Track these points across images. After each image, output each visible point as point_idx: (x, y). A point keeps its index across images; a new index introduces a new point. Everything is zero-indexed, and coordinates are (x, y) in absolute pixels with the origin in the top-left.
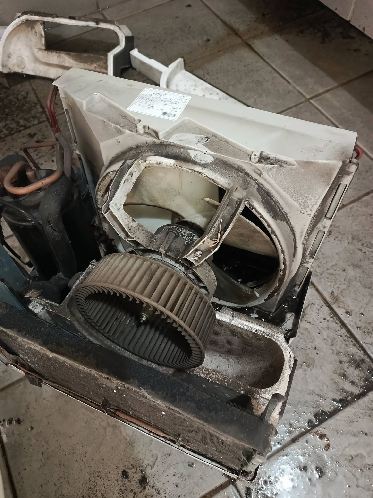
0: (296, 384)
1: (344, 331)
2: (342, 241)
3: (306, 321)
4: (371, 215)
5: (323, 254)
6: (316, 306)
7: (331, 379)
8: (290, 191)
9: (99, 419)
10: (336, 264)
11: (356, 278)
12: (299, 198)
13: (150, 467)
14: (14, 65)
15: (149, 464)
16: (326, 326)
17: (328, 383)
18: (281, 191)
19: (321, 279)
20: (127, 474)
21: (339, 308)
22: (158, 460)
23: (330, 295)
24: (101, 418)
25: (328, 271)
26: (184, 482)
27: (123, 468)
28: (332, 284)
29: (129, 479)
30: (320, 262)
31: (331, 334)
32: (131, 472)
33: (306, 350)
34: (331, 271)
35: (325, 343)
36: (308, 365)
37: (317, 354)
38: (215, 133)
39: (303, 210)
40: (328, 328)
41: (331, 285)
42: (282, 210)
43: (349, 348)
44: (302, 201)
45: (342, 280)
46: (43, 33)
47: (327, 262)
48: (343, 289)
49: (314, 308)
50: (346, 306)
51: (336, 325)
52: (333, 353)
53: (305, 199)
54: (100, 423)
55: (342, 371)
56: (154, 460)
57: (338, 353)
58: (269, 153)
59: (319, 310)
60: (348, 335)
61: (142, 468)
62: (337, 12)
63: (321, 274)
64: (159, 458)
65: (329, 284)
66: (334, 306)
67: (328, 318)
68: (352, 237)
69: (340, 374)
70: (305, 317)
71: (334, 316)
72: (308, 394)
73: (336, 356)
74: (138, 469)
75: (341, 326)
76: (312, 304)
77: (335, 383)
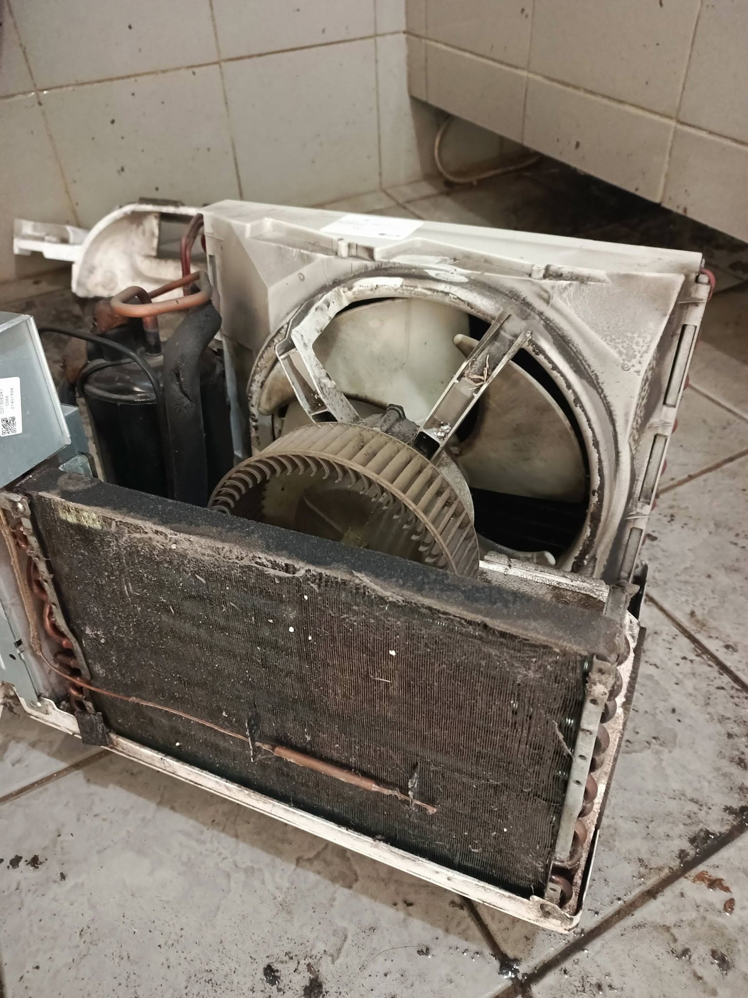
0: (643, 779)
1: (726, 679)
2: (698, 530)
3: (647, 662)
4: (744, 490)
5: (663, 551)
6: (664, 636)
7: (714, 768)
8: (600, 328)
9: (215, 855)
10: (692, 567)
11: (734, 588)
12: (617, 341)
13: (330, 958)
14: (96, 285)
15: (327, 950)
16: (689, 671)
17: (709, 777)
18: (586, 328)
19: (666, 590)
20: (276, 974)
21: (710, 640)
22: (349, 941)
23: (689, 617)
24: (220, 854)
25: (679, 578)
26: (410, 991)
27: (267, 962)
28: (690, 599)
29: (281, 986)
30: (660, 564)
31: (703, 685)
32: (285, 970)
33: (654, 715)
34: (683, 578)
35: (693, 701)
36: (664, 742)
37: (679, 721)
38: (468, 252)
39: (626, 362)
40: (694, 674)
41: (687, 601)
42: (589, 370)
43: (743, 710)
44: (623, 347)
45: (709, 592)
46: (156, 231)
47: (673, 563)
48: (713, 607)
49: (659, 639)
50: (723, 636)
51: (710, 669)
52: (712, 719)
53: (627, 342)
54: (217, 864)
55: (737, 753)
56: (339, 943)
57: (722, 719)
58: (561, 266)
59: (670, 643)
60: (737, 686)
61: (311, 961)
62: (638, 193)
63: (665, 583)
64: (350, 937)
65: (684, 599)
66: (698, 636)
67: (692, 656)
68: (716, 524)
69: (733, 758)
70: (645, 656)
71: (703, 653)
72: (671, 798)
73: (718, 725)
74: (302, 962)
75: (719, 671)
76: (656, 633)
77: (725, 775)
